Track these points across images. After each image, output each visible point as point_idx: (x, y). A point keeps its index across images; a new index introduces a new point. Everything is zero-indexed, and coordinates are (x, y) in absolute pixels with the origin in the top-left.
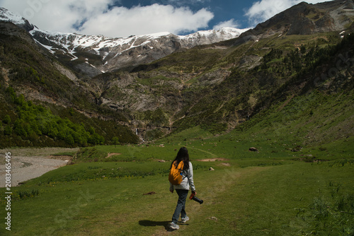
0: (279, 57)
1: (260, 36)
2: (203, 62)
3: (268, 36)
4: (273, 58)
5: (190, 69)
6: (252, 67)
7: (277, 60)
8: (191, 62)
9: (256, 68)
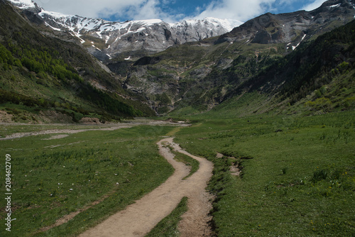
0: (243, 62)
1: (234, 39)
2: (192, 58)
3: (239, 40)
4: (239, 62)
5: (183, 63)
6: (225, 68)
7: (242, 64)
8: (184, 57)
9: (228, 69)
